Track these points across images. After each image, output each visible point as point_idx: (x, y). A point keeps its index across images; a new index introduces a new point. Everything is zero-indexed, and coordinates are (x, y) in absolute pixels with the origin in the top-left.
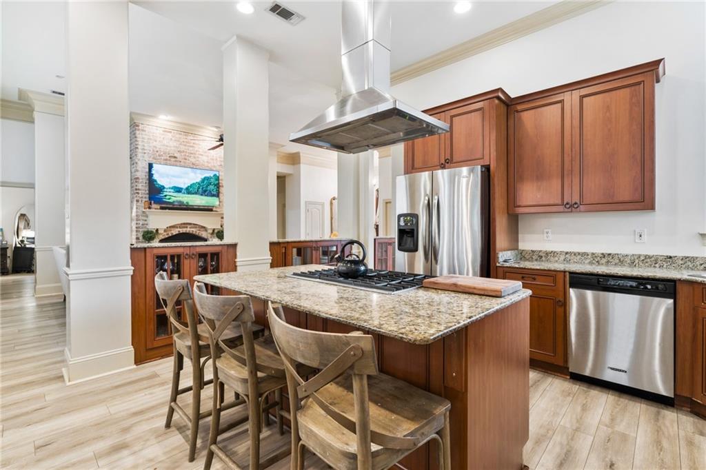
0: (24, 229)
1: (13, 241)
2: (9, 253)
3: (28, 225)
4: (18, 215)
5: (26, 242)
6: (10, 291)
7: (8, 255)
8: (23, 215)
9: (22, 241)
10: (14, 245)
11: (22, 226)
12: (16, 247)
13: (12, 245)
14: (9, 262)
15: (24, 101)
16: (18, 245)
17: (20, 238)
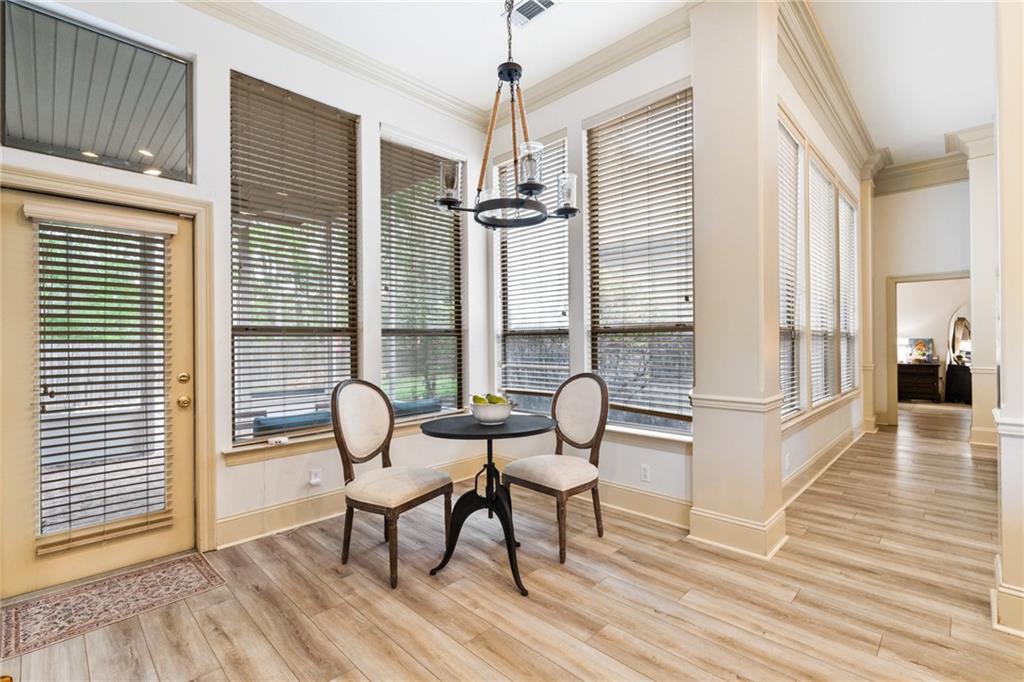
0: (963, 339)
1: (948, 358)
2: (942, 373)
3: (967, 334)
4: (954, 319)
5: (964, 359)
6: (945, 428)
7: (940, 375)
8: (961, 320)
9: (959, 357)
10: (948, 363)
11: (959, 335)
12: (950, 366)
13: (945, 362)
14: (941, 386)
15: (954, 150)
16: (954, 363)
17: (957, 353)
